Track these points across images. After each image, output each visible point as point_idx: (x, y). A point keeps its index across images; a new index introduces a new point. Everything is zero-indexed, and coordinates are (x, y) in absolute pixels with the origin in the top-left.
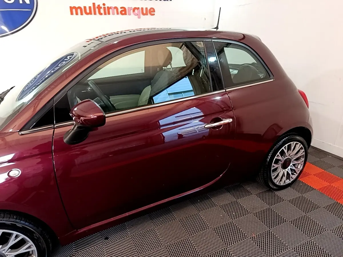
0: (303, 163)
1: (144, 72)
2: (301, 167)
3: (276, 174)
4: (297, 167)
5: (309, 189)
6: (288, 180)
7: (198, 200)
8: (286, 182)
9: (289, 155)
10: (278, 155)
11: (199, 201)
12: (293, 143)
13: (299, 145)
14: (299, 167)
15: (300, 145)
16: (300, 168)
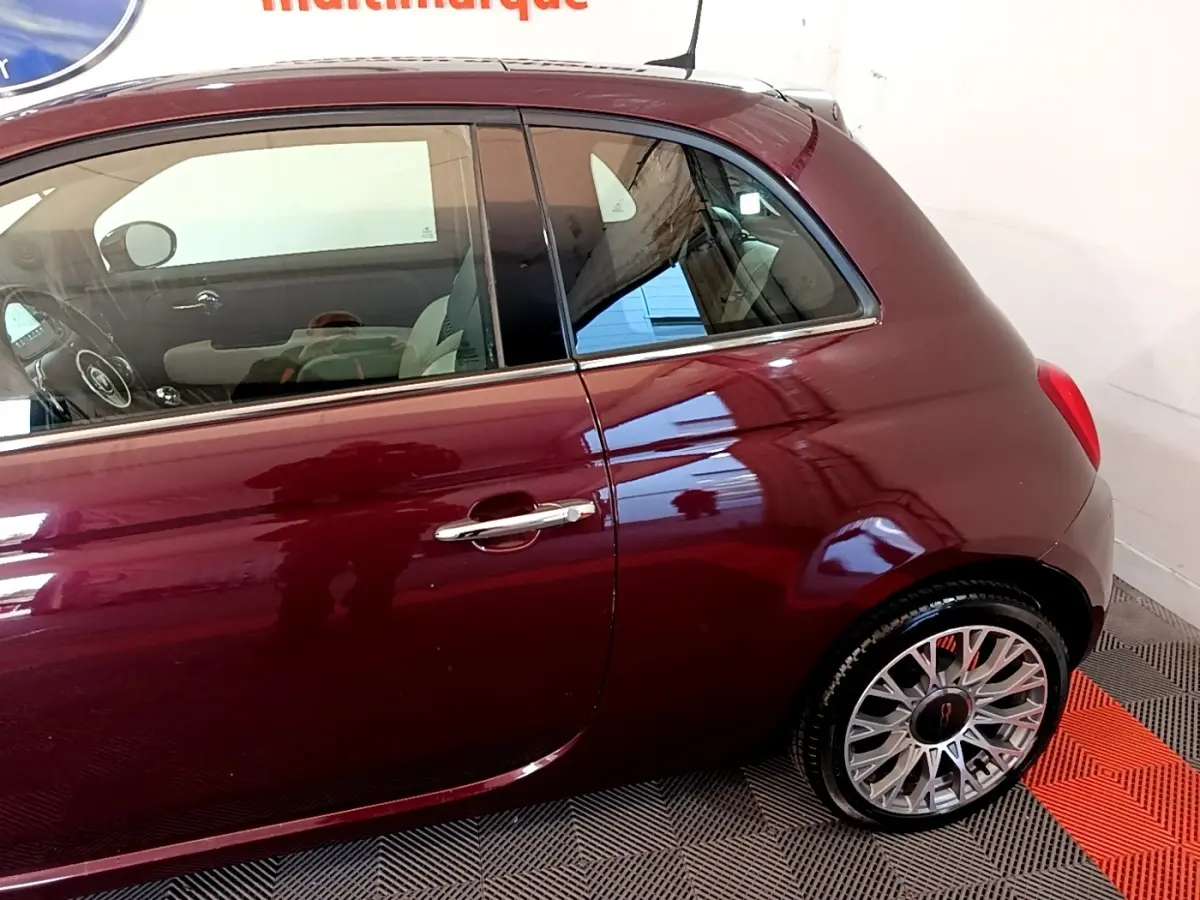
0: (1038, 723)
1: (435, 239)
2: (1026, 743)
3: (875, 759)
4: (1008, 741)
5: (1061, 848)
6: (950, 794)
7: (512, 817)
8: (937, 799)
9: (957, 681)
10: (881, 682)
11: (516, 820)
12: (972, 632)
13: (1009, 642)
14: (1015, 741)
15: (1017, 642)
16: (1020, 746)
